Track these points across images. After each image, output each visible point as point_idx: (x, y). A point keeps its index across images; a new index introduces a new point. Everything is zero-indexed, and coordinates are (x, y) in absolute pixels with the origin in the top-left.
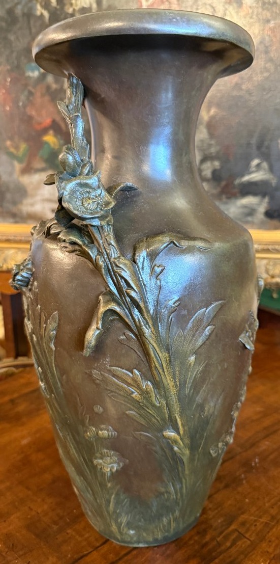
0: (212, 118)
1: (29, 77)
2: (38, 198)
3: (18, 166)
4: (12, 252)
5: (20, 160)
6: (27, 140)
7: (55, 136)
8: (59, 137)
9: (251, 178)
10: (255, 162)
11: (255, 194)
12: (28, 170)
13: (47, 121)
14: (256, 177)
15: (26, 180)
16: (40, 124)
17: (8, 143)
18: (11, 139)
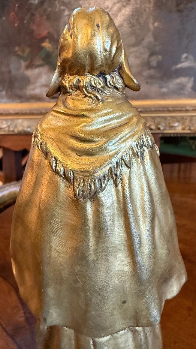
0: (155, 28)
1: (31, 4)
2: (38, 84)
3: (23, 64)
4: (20, 121)
5: (25, 60)
6: (30, 46)
7: (50, 43)
8: (53, 43)
9: (182, 66)
10: (184, 56)
11: (184, 76)
12: (30, 66)
13: (45, 33)
14: (185, 65)
15: (29, 73)
16: (39, 35)
17: (17, 48)
18: (19, 45)
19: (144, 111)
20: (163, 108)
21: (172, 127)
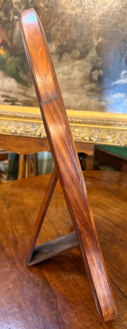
0: (100, 44)
9: (121, 82)
10: (124, 72)
14: (123, 81)
19: (82, 122)
20: (99, 120)
21: (104, 139)
